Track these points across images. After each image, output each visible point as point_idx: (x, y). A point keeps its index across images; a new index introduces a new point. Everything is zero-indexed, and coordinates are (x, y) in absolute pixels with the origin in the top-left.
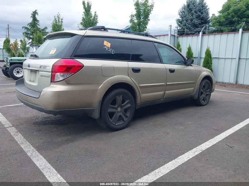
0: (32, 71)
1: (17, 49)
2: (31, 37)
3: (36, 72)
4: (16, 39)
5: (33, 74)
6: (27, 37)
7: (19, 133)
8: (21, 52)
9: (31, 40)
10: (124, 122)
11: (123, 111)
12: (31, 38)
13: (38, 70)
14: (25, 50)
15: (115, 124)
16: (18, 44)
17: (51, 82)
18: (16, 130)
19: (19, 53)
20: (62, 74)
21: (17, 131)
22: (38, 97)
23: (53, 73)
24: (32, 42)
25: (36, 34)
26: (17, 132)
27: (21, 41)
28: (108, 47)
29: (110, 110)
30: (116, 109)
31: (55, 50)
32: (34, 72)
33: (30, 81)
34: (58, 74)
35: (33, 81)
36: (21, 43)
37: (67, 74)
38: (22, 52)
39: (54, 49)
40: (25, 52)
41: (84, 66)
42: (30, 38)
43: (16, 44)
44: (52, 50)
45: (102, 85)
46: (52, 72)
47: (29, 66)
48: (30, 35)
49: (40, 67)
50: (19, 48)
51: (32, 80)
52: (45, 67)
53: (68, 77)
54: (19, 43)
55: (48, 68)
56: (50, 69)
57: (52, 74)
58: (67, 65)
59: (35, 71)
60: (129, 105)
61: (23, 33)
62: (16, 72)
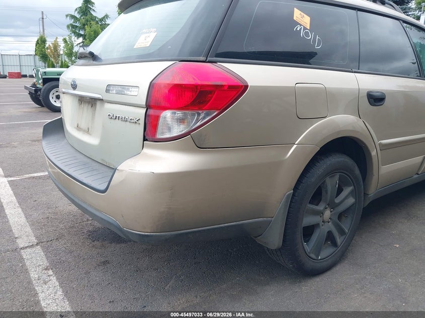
0: (82, 100)
1: (59, 55)
2: (82, 32)
3: (95, 104)
4: (57, 38)
5: (86, 108)
6: (75, 33)
7: (51, 272)
8: (65, 61)
9: (81, 39)
10: (335, 249)
11: (336, 218)
12: (81, 35)
13: (102, 100)
14: (72, 57)
15: (315, 258)
16: (60, 46)
17: (145, 139)
18: (45, 259)
19: (62, 62)
20: (179, 114)
21: (46, 263)
22: (103, 187)
23: (151, 112)
24: (83, 42)
25: (91, 27)
26: (46, 269)
27: (65, 41)
28: (305, 28)
29: (308, 220)
30: (321, 213)
31: (153, 36)
32: (89, 103)
33: (78, 128)
34: (167, 115)
35: (87, 131)
36: (64, 45)
37: (199, 114)
38: (67, 60)
39: (146, 33)
40: (71, 60)
41: (247, 87)
42: (79, 36)
43: (56, 46)
44: (143, 37)
45: (295, 146)
46: (148, 106)
47: (74, 87)
48: (80, 28)
49: (107, 91)
50: (62, 52)
51: (83, 125)
52: (122, 89)
53: (199, 124)
54: (62, 45)
55: (134, 92)
56: (141, 96)
57: (149, 115)
58: (199, 82)
59: (92, 102)
60: (351, 201)
61: (68, 27)
62: (55, 97)
